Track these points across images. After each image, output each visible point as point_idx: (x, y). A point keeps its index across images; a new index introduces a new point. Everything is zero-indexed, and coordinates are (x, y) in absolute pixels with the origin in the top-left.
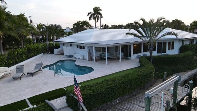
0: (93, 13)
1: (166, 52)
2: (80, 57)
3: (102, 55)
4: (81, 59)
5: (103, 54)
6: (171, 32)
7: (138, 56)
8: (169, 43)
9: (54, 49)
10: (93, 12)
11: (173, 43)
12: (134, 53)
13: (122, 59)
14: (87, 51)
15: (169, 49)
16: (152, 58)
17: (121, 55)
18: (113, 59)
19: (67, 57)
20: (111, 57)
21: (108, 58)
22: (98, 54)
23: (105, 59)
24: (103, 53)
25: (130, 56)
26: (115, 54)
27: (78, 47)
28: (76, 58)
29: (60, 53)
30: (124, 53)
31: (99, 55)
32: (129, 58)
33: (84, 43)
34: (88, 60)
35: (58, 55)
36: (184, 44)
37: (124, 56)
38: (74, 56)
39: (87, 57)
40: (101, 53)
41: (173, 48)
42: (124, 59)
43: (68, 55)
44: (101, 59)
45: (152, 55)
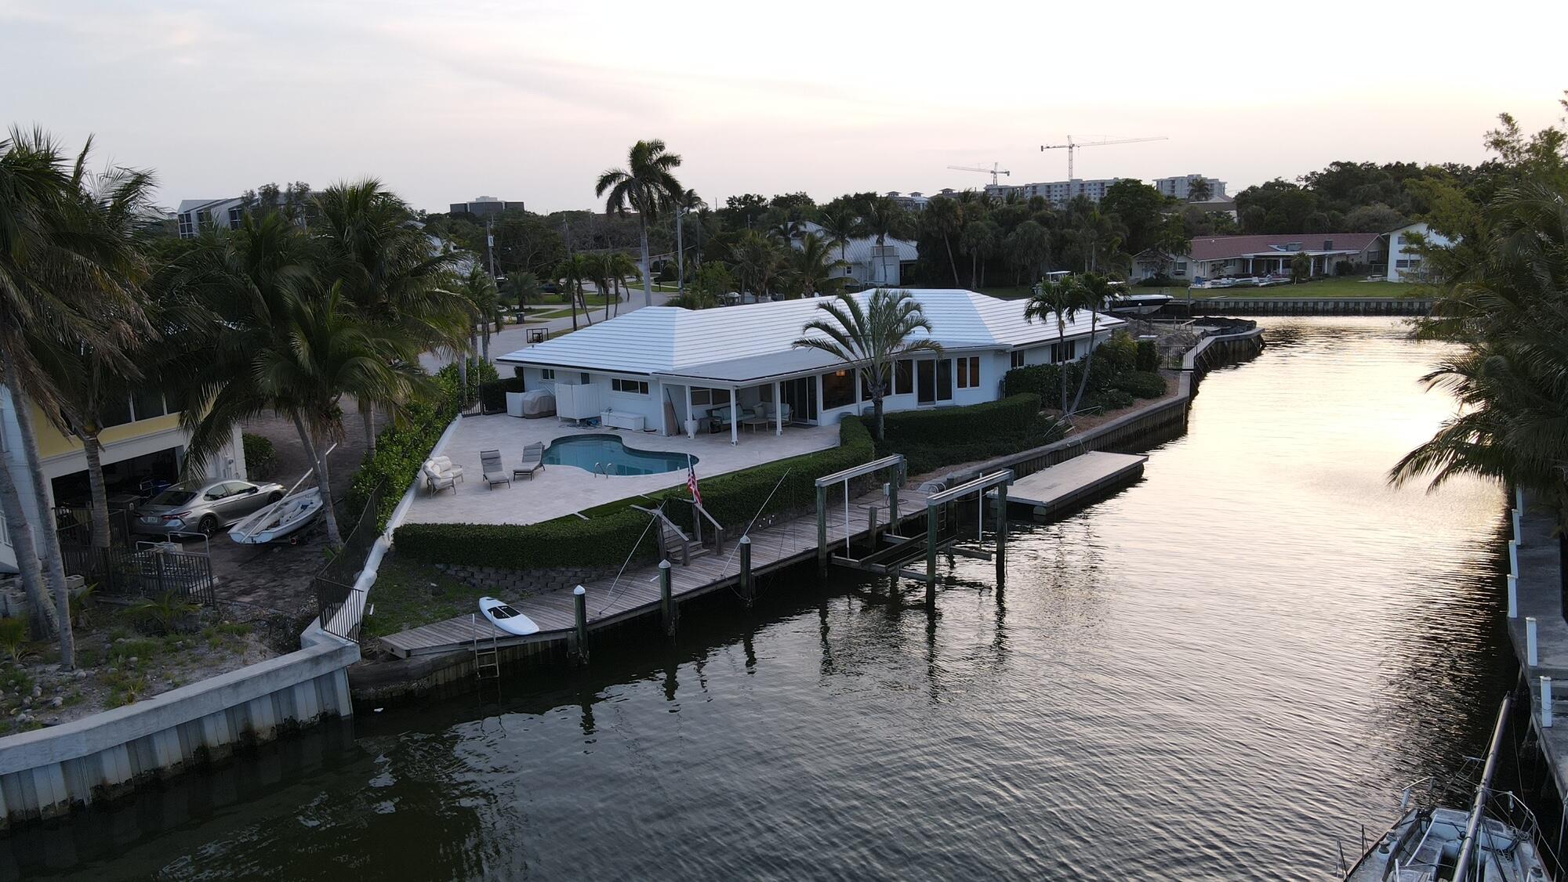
0: (631, 174)
1: (950, 397)
2: (630, 425)
3: (715, 413)
4: (637, 431)
5: (718, 409)
6: (927, 341)
7: (841, 414)
8: (961, 363)
9: (508, 395)
10: (626, 168)
11: (975, 363)
12: (826, 406)
13: (785, 425)
14: (662, 401)
15: (962, 384)
16: (882, 420)
17: (780, 411)
18: (755, 426)
19: (574, 426)
20: (747, 419)
21: (739, 425)
22: (702, 409)
23: (729, 428)
24: (716, 406)
25: (814, 416)
26: (759, 410)
27: (616, 385)
28: (616, 428)
29: (536, 412)
30: (792, 406)
31: (704, 415)
32: (812, 422)
33: (650, 372)
34: (664, 433)
35: (526, 417)
36: (1021, 364)
37: (793, 416)
38: (604, 421)
39: (660, 421)
40: (710, 406)
41: (975, 383)
42: (793, 425)
43: (577, 416)
44: (713, 428)
45: (881, 410)
